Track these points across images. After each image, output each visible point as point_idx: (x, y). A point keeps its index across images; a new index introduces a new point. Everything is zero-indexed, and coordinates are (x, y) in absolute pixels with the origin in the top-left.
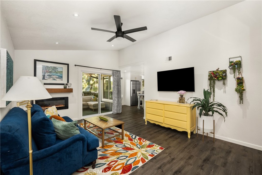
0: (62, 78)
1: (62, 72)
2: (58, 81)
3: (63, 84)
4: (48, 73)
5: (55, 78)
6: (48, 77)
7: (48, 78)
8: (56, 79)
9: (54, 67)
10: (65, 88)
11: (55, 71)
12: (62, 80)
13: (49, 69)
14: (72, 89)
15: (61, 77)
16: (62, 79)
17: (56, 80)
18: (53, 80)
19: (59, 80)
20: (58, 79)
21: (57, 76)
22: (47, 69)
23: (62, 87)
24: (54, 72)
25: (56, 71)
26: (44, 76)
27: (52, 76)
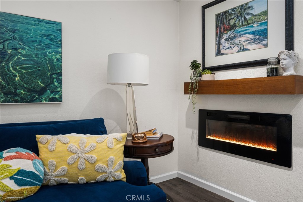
1: (266, 13)
4: (227, 34)
5: (244, 44)
6: (227, 45)
7: (228, 48)
8: (249, 47)
10: (274, 72)
11: (245, 18)
12: (266, 45)
13: (229, 20)
16: (264, 42)
17: (248, 50)
18: (238, 52)
19: (257, 46)
20: (254, 46)
21: (251, 36)
22: (225, 21)
23: (261, 72)
24: (241, 24)
25: (248, 17)
26: (219, 44)
27: (237, 40)
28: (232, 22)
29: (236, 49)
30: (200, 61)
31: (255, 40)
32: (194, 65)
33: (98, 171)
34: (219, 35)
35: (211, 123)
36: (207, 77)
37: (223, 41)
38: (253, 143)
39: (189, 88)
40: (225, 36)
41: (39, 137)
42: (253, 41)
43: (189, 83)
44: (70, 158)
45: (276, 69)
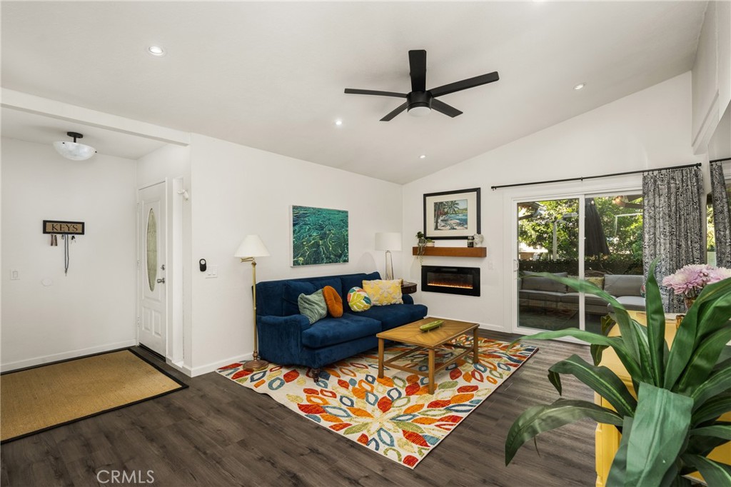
0: (467, 224)
1: (466, 209)
2: (460, 232)
3: (466, 238)
4: (442, 216)
6: (443, 224)
8: (456, 227)
9: (452, 202)
10: (471, 245)
11: (454, 209)
13: (444, 208)
14: (485, 248)
15: (464, 223)
19: (462, 228)
20: (460, 227)
21: (458, 221)
22: (441, 208)
24: (451, 212)
25: (456, 209)
26: (437, 222)
27: (449, 222)
28: (446, 210)
29: (449, 227)
30: (423, 233)
31: (460, 224)
32: (419, 235)
33: (393, 298)
34: (437, 216)
35: (430, 275)
36: (429, 244)
37: (439, 221)
38: (459, 285)
39: (416, 251)
40: (441, 218)
41: (364, 282)
42: (459, 224)
43: (417, 248)
44: (380, 291)
45: (472, 243)
